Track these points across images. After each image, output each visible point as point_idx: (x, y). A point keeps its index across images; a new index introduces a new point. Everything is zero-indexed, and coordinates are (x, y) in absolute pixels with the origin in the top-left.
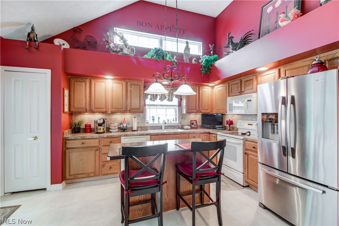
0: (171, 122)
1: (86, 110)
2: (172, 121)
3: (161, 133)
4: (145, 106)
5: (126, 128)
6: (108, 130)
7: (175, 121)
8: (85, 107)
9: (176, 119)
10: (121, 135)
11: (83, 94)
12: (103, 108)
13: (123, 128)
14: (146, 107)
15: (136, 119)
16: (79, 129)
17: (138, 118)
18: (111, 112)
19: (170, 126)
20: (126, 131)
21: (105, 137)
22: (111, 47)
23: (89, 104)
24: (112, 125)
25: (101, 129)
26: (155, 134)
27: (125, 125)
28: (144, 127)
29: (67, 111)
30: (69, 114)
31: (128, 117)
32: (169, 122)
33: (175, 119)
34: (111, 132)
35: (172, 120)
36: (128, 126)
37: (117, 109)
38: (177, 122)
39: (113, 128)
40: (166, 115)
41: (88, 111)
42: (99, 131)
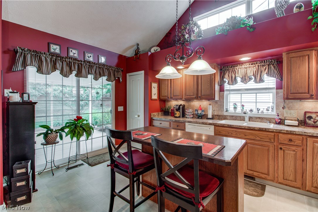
0: (262, 112)
1: (168, 97)
2: (265, 111)
3: (228, 125)
4: (224, 91)
5: (200, 115)
6: (184, 115)
7: (270, 111)
8: (168, 95)
9: (273, 109)
10: (186, 121)
11: (166, 85)
12: (179, 96)
13: (198, 115)
14: (225, 93)
15: (211, 106)
16: (168, 112)
17: (215, 105)
18: (185, 99)
19: (259, 118)
20: (200, 118)
21: (174, 121)
22: (186, 38)
23: (170, 93)
24: (187, 111)
25: (178, 114)
26: (220, 125)
27: (200, 112)
28: (222, 116)
29: (156, 98)
30: (159, 101)
31: (204, 103)
32: (260, 111)
33: (270, 109)
34: (187, 118)
35: (265, 109)
36: (203, 113)
37: (189, 96)
38: (274, 113)
39: (188, 114)
40: (256, 102)
41: (169, 98)
42: (176, 116)
